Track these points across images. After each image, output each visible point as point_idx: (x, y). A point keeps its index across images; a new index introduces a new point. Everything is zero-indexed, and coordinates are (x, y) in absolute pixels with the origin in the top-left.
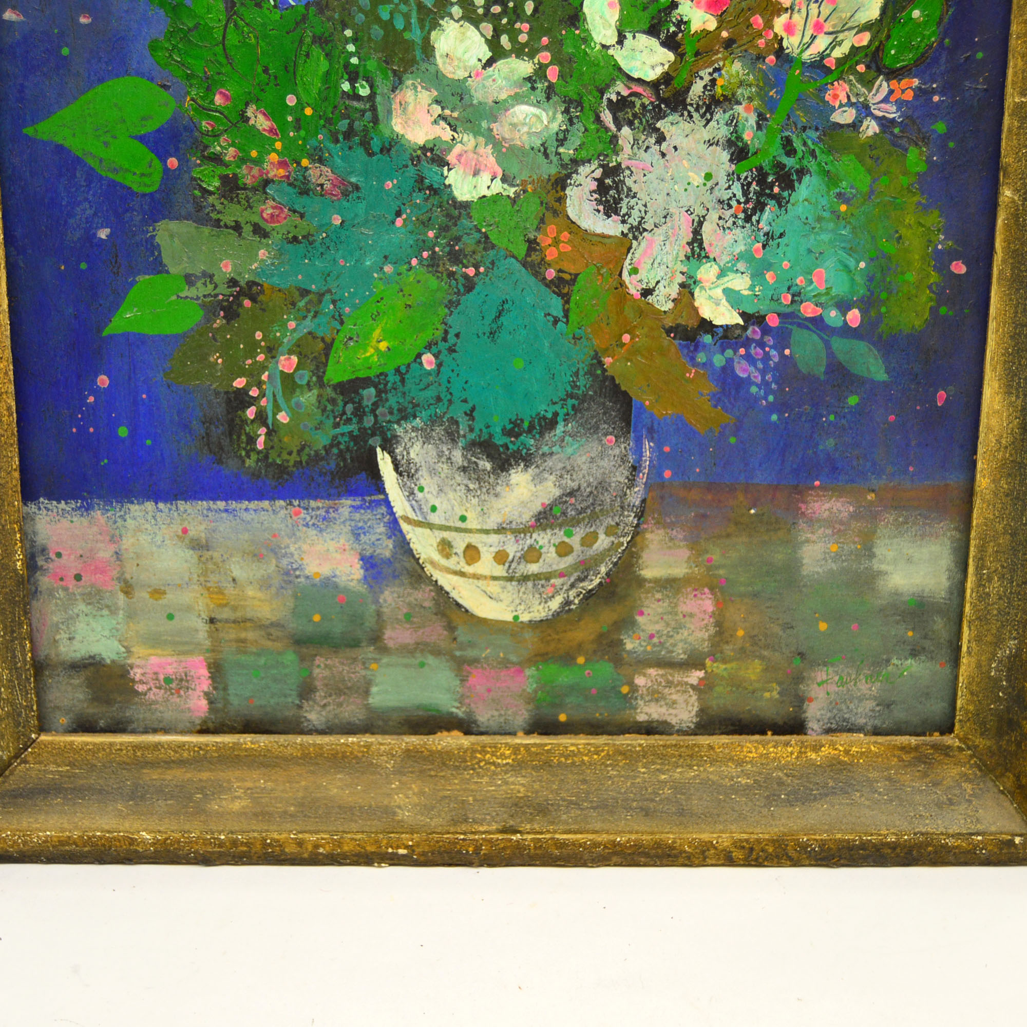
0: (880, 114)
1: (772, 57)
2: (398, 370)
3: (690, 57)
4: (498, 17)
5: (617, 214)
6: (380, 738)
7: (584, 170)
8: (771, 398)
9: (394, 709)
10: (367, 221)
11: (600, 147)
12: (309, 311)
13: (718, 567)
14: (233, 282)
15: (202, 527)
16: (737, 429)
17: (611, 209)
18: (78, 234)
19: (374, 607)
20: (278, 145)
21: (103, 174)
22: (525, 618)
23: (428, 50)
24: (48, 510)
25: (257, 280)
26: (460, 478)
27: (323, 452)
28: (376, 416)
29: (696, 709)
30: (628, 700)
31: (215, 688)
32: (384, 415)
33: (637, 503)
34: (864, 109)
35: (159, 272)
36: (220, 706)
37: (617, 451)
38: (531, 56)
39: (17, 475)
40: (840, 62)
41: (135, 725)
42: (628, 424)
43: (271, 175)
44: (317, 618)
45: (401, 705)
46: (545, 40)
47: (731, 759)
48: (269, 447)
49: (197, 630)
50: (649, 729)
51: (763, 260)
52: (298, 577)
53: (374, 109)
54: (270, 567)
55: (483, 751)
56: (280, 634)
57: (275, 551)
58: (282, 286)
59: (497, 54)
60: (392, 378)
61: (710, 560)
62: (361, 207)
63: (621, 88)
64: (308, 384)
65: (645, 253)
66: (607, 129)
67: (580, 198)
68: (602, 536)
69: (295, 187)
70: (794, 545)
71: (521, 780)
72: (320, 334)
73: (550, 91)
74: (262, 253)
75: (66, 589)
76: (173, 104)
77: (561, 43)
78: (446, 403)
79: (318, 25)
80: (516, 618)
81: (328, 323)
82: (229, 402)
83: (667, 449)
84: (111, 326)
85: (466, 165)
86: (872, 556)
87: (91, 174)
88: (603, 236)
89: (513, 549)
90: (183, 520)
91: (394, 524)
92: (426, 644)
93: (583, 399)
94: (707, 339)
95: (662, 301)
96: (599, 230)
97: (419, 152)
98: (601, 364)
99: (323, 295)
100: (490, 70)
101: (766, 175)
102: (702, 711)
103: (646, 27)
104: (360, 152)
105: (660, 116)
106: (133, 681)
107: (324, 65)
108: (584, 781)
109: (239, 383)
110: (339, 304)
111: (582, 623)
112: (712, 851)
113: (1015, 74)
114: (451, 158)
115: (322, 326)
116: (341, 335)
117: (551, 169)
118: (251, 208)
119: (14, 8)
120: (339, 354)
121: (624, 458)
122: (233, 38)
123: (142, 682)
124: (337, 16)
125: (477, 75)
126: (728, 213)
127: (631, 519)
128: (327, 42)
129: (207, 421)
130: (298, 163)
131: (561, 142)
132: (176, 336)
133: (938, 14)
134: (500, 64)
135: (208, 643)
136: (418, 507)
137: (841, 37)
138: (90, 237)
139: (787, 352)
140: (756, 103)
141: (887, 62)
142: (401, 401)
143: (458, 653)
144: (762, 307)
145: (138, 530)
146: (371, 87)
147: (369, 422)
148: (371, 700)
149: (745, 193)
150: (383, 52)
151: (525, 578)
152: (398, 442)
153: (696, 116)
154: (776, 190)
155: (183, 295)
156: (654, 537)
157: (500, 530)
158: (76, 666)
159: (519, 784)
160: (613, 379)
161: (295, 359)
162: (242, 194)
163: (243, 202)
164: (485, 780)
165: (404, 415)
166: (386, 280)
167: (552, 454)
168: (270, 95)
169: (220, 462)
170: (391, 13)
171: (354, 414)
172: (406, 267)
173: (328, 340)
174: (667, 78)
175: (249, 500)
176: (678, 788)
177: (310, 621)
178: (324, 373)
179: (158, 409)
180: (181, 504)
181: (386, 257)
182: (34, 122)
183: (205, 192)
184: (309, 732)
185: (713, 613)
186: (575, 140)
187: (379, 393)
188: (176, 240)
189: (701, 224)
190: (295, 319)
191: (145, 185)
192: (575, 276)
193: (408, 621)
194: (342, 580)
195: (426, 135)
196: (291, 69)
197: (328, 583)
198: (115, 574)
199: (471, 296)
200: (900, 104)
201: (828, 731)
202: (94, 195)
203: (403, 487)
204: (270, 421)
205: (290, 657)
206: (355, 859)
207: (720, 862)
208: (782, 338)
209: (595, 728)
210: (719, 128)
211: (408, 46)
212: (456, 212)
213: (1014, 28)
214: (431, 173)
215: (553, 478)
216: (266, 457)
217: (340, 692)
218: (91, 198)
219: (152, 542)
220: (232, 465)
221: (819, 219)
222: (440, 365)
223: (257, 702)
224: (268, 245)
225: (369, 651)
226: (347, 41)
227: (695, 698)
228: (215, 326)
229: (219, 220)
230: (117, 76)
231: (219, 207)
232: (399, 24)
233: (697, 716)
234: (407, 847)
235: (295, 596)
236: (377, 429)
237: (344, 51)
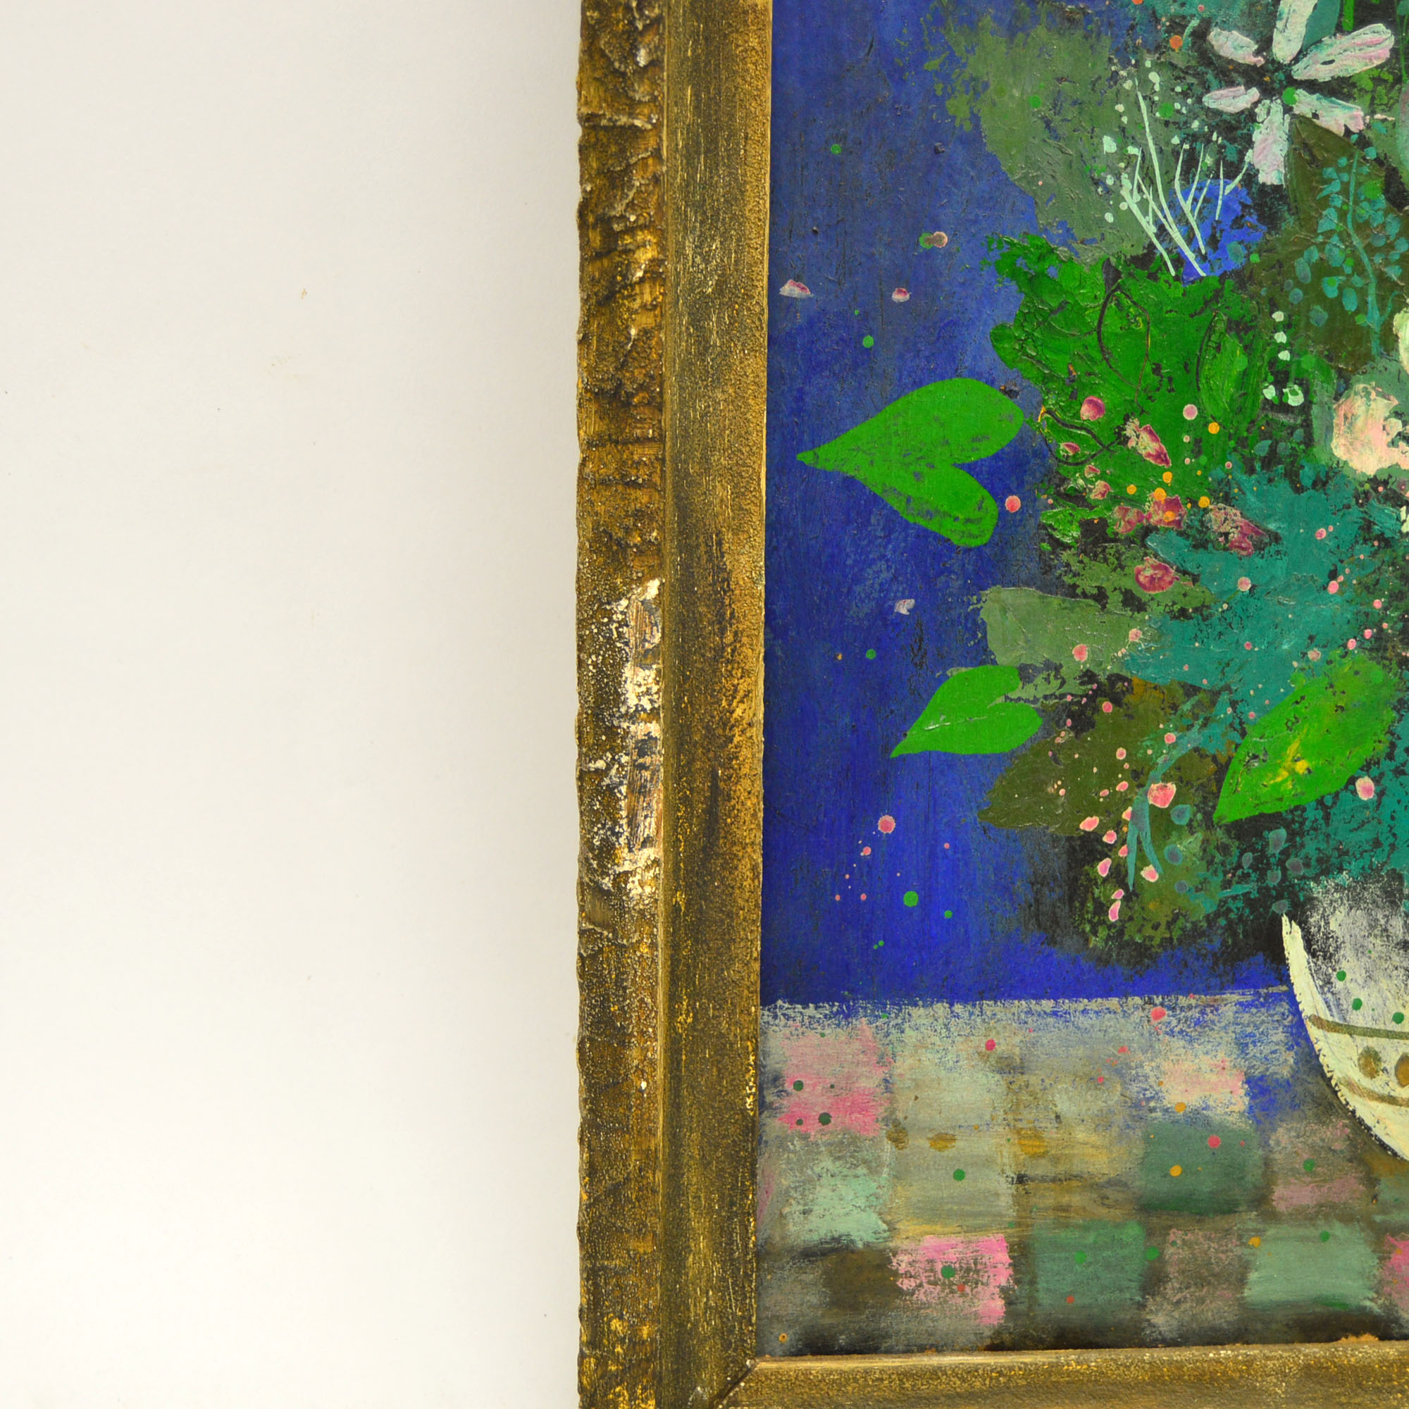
2: (1320, 802)
6: (1267, 1350)
9: (1280, 1305)
10: (1287, 586)
12: (1196, 717)
14: (1089, 677)
15: (1017, 1039)
18: (865, 609)
19: (1260, 1152)
20: (1167, 477)
21: (911, 520)
23: (1389, 340)
24: (787, 1017)
25: (1124, 673)
26: (1398, 958)
27: (1205, 925)
28: (1284, 870)
31: (1017, 1282)
32: (1296, 868)
35: (983, 663)
36: (1022, 1307)
39: (756, 966)
41: (890, 1342)
43: (1154, 520)
44: (1176, 1171)
45: (1292, 1298)
48: (1126, 918)
49: (997, 1195)
52: (1152, 1110)
53: (1307, 425)
54: (1113, 1096)
56: (1120, 1196)
57: (1122, 1071)
58: (1160, 682)
60: (1311, 814)
62: (1280, 567)
64: (1190, 825)
69: (1188, 537)
72: (1211, 751)
74: (1134, 634)
75: (804, 1137)
76: (1020, 418)
78: (1387, 849)
79: (1237, 305)
81: (1224, 735)
82: (1072, 851)
84: (904, 742)
87: (893, 521)
90: (989, 1029)
91: (1298, 1030)
92: (1333, 1206)
97: (1367, 486)
99: (1219, 693)
104: (1283, 486)
106: (896, 1274)
107: (1241, 362)
109: (1089, 824)
110: (1240, 707)
115: (1214, 740)
116: (1241, 754)
118: (1122, 568)
119: (797, 279)
120: (1237, 779)
122: (1113, 323)
123: (908, 1275)
124: (1263, 292)
128: (1247, 329)
129: (1038, 882)
130: (1195, 503)
132: (999, 757)
135: (1012, 1213)
136: (1334, 1003)
138: (884, 613)
142: (1323, 846)
143: (1378, 1218)
145: (921, 1045)
146: (1306, 393)
147: (1274, 878)
148: (1247, 1293)
150: (1325, 343)
152: (1313, 908)
155: (1014, 696)
158: (810, 1254)
161: (1172, 787)
162: (1111, 548)
163: (1112, 559)
165: (1326, 868)
166: (1310, 671)
168: (1158, 407)
169: (1052, 941)
170: (1340, 288)
171: (1254, 867)
172: (1340, 651)
173: (1222, 760)
175: (1089, 998)
177: (1166, 1175)
178: (1214, 807)
179: (966, 864)
180: (989, 1007)
181: (1311, 638)
182: (814, 444)
183: (1058, 545)
184: (1153, 1344)
187: (1292, 835)
188: (1009, 615)
190: (1176, 729)
191: (971, 536)
193: (1311, 1173)
194: (1216, 1114)
195: (1379, 461)
196: (1193, 368)
197: (1197, 1119)
198: (881, 1112)
202: (894, 551)
203: (1314, 973)
204: (1130, 881)
205: (1133, 1231)
211: (1362, 335)
214: (1383, 516)
216: (1121, 933)
217: (1201, 1281)
218: (889, 554)
219: (941, 1063)
220: (1070, 944)
222: (1381, 794)
223: (1079, 1301)
224: (1143, 621)
225: (1250, 1219)
226: (1276, 328)
228: (1059, 740)
229: (1075, 586)
230: (942, 378)
231: (1076, 567)
232: (1351, 304)
235: (1146, 1139)
236: (1285, 889)
237: (1271, 341)
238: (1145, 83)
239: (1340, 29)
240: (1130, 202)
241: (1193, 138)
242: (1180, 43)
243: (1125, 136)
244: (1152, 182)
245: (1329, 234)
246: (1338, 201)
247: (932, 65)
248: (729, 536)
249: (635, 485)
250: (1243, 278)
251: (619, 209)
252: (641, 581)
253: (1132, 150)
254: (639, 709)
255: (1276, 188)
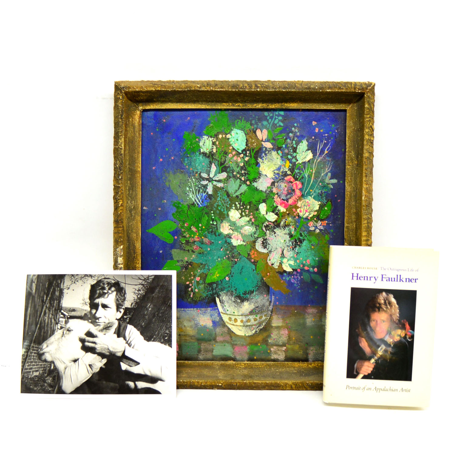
0: (319, 228)
1: (297, 217)
2: (221, 280)
3: (281, 217)
4: (242, 209)
5: (266, 248)
6: (215, 362)
7: (259, 239)
8: (299, 287)
9: (219, 356)
10: (215, 250)
11: (263, 235)
12: (202, 268)
13: (289, 324)
14: (187, 262)
16: (292, 293)
17: (265, 247)
18: (156, 252)
19: (214, 332)
20: (197, 234)
21: (162, 239)
22: (247, 335)
23: (228, 215)
25: (192, 261)
26: (233, 303)
27: (205, 298)
28: (216, 290)
29: (284, 356)
30: (269, 354)
31: (180, 350)
32: (218, 290)
33: (271, 309)
34: (316, 227)
35: (172, 260)
36: (180, 354)
37: (267, 298)
38: (249, 217)
40: (311, 218)
42: (269, 292)
43: (196, 240)
45: (220, 354)
46: (251, 213)
47: (292, 367)
48: (193, 297)
50: (274, 360)
51: (296, 258)
52: (198, 325)
53: (217, 227)
54: (192, 323)
55: (238, 365)
56: (194, 338)
57: (194, 319)
58: (197, 263)
59: (242, 216)
60: (219, 282)
61: (287, 322)
62: (214, 247)
63: (267, 223)
64: (202, 283)
65: (272, 256)
66: (264, 231)
67: (259, 245)
68: (263, 317)
69: (200, 242)
70: (304, 319)
71: (246, 371)
72: (205, 273)
73: (252, 223)
74: (193, 256)
76: (176, 226)
77: (255, 214)
78: (231, 287)
79: (206, 210)
80: (245, 335)
81: (207, 270)
82: (185, 287)
83: (277, 298)
85: (235, 238)
86: (322, 321)
87: (159, 240)
88: (263, 253)
89: (244, 320)
91: (219, 314)
92: (225, 341)
93: (259, 287)
94: (285, 274)
95: (276, 266)
96: (262, 252)
97: (226, 236)
98: (263, 279)
99: (206, 265)
100: (240, 219)
101: (297, 240)
102: (286, 356)
103: (272, 211)
104: (214, 236)
105: (275, 228)
108: (260, 371)
109: (188, 283)
110: (209, 267)
111: (259, 336)
112: (288, 385)
113: (346, 220)
114: (232, 237)
115: (205, 271)
116: (209, 273)
117: (253, 239)
118: (191, 247)
119: (146, 207)
120: (209, 277)
121: (268, 300)
122: (189, 213)
124: (210, 209)
125: (238, 220)
126: (289, 248)
127: (270, 313)
128: (208, 214)
129: (181, 291)
130: (201, 238)
131: (255, 234)
133: (330, 208)
134: (242, 218)
135: (178, 340)
136: (224, 310)
137: (311, 213)
138: (158, 253)
139: (302, 277)
140: (294, 226)
141: (321, 218)
142: (221, 287)
143: (232, 343)
144: (296, 268)
146: (217, 222)
147: (214, 291)
148: (213, 353)
149: (292, 244)
150: (219, 216)
151: (247, 326)
152: (220, 296)
153: (282, 228)
154: (299, 243)
155: (177, 264)
156: (275, 317)
157: (242, 315)
159: (246, 372)
160: (266, 283)
161: (199, 278)
162: (190, 244)
164: (238, 371)
165: (222, 290)
166: (219, 262)
167: (253, 299)
168: (196, 224)
169: (183, 300)
170: (221, 208)
171: (211, 290)
172: (223, 259)
173: (206, 274)
174: (276, 221)
175: (189, 308)
176: (281, 373)
177: (201, 335)
178: (205, 281)
181: (219, 257)
182: (148, 229)
183: (182, 243)
184: (200, 361)
185: (288, 334)
186: (258, 233)
187: (217, 285)
188: (176, 253)
189: (283, 250)
190: (200, 270)
191: (170, 242)
192: (258, 261)
193: (222, 335)
194: (208, 326)
195: (227, 232)
196: (200, 219)
197: (205, 327)
199: (236, 265)
200: (323, 226)
201: (314, 361)
202: (159, 244)
203: (221, 305)
204: (194, 291)
205: (196, 343)
206: (210, 387)
207: (290, 389)
208: (301, 274)
209: (262, 360)
210: (287, 231)
211: (224, 214)
212: (233, 248)
213: (345, 211)
214: (228, 240)
215: (253, 304)
216: (193, 299)
217: (207, 351)
220: (186, 301)
221: (308, 249)
222: (229, 279)
223: (188, 354)
224: (194, 254)
225: (213, 342)
226: (212, 213)
227: (284, 353)
228: (183, 271)
229: (185, 249)
230: (166, 220)
231: (185, 246)
232: (222, 210)
233: (285, 357)
234: (221, 383)
235: (198, 330)
236: (216, 293)
237: (211, 215)
238: (192, 180)
239: (219, 173)
240: (191, 196)
241: (199, 188)
242: (197, 175)
243: (190, 187)
244: (193, 193)
245: (219, 201)
246: (220, 196)
247: (164, 178)
248: (135, 241)
249: (119, 233)
250: (207, 207)
251: (117, 197)
252: (120, 246)
253: (191, 189)
254: (120, 263)
255: (211, 195)
